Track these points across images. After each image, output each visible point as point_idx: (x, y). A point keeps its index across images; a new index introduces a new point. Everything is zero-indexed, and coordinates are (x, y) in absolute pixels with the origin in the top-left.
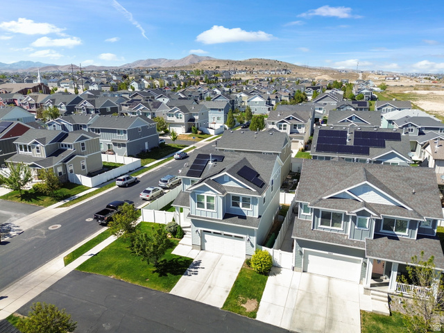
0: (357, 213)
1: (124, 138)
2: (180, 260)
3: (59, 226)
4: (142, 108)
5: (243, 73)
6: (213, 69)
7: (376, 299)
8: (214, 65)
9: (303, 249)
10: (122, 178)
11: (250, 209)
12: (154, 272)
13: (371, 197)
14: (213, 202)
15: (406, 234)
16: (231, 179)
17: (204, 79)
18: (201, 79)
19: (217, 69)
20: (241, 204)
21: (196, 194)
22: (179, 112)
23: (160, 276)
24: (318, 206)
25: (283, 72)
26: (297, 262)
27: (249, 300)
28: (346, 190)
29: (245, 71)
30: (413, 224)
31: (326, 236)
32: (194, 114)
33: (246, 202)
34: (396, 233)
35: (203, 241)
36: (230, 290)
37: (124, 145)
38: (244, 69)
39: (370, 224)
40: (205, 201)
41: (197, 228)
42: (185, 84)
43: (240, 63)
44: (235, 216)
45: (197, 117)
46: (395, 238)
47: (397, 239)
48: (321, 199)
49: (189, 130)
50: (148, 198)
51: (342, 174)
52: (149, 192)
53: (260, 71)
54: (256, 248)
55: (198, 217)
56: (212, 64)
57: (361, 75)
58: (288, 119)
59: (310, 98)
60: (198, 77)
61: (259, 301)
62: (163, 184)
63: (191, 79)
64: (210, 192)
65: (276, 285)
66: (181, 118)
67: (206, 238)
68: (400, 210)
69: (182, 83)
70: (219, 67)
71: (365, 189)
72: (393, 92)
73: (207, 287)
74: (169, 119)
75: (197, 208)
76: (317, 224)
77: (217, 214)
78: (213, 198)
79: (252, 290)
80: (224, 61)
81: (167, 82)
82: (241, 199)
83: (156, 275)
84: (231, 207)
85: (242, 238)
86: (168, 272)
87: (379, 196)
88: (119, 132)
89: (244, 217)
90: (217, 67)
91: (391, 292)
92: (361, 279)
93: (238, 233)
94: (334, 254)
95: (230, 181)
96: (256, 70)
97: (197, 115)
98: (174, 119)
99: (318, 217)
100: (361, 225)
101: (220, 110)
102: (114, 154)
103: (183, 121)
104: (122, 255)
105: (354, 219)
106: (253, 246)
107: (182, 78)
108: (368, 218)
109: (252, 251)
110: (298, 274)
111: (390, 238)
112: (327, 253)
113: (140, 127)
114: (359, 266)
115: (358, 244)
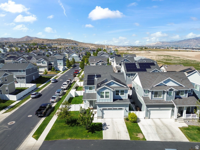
0: (169, 90)
1: (24, 74)
2: (96, 124)
3: (14, 122)
4: (21, 60)
5: (56, 45)
6: (41, 43)
7: (181, 122)
8: (41, 41)
9: (149, 108)
10: (34, 93)
11: (124, 95)
12: (88, 132)
13: (170, 84)
14: (109, 94)
15: (184, 96)
16: (114, 83)
17: (39, 47)
18: (37, 47)
19: (43, 43)
20: (120, 94)
21: (100, 92)
22: (44, 61)
23: (92, 133)
24: (153, 89)
25: (75, 45)
26: (146, 115)
27: (138, 134)
28: (162, 82)
29: (57, 44)
30: (186, 92)
31: (157, 101)
32: (51, 62)
33: (123, 92)
34: (181, 96)
35: (103, 114)
36: (128, 132)
37: (24, 78)
38: (56, 43)
39: (173, 94)
40: (104, 95)
41: (100, 108)
42: (30, 50)
43: (54, 40)
44: (118, 99)
45: (53, 63)
46: (180, 98)
47: (182, 98)
48: (153, 87)
49: (49, 69)
50: (55, 101)
51: (154, 77)
52: (55, 98)
53: (64, 44)
54: (129, 112)
55: (101, 103)
56: (40, 40)
57: (106, 46)
58: (100, 61)
59: (92, 55)
60: (36, 46)
61: (142, 133)
62: (58, 94)
63: (32, 47)
64: (107, 90)
65: (143, 126)
66: (45, 64)
67: (104, 112)
68: (181, 87)
69: (28, 49)
70: (44, 42)
71: (169, 80)
72: (121, 52)
73: (118, 133)
74: (38, 64)
75: (100, 98)
76: (153, 97)
77: (110, 100)
78: (108, 92)
79: (136, 130)
80: (46, 39)
81: (19, 49)
82: (120, 91)
83: (90, 133)
84: (115, 96)
85: (122, 109)
86: (95, 130)
87: (173, 83)
88: (20, 71)
89: (122, 99)
90: (43, 42)
91: (184, 118)
92: (171, 116)
93: (120, 107)
94: (161, 108)
95: (114, 84)
96: (62, 43)
97: (53, 62)
98: (41, 64)
99: (153, 94)
100: (170, 95)
101: (61, 60)
102: (18, 83)
103: (46, 65)
104: (65, 128)
105: (167, 92)
106: (127, 111)
107: (26, 46)
108: (172, 92)
109: (127, 114)
110: (148, 120)
111: (179, 98)
112: (158, 108)
113: (30, 68)
114: (170, 111)
115: (170, 102)
